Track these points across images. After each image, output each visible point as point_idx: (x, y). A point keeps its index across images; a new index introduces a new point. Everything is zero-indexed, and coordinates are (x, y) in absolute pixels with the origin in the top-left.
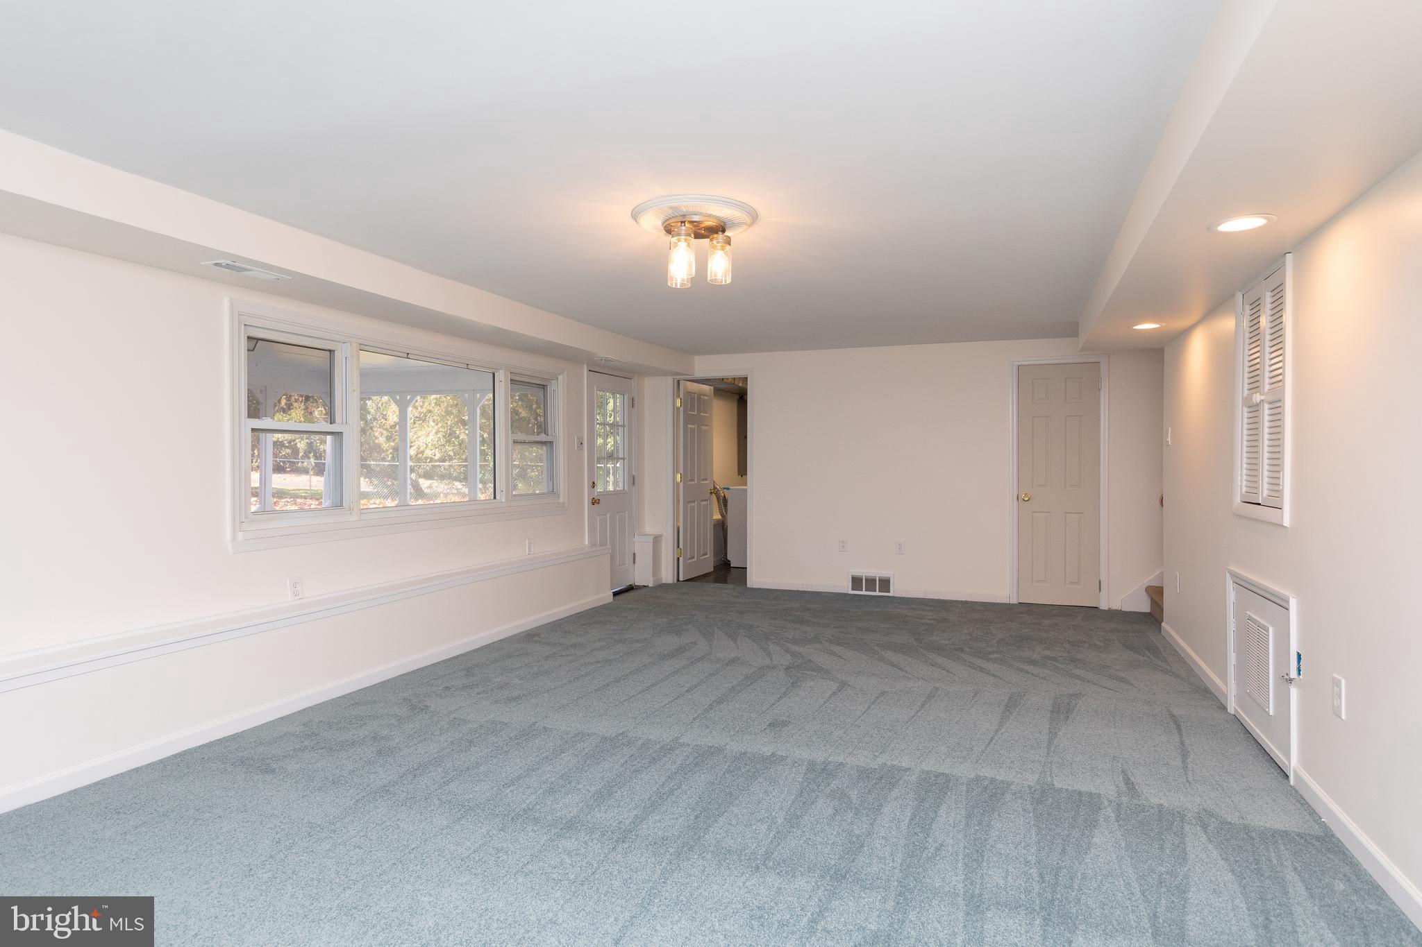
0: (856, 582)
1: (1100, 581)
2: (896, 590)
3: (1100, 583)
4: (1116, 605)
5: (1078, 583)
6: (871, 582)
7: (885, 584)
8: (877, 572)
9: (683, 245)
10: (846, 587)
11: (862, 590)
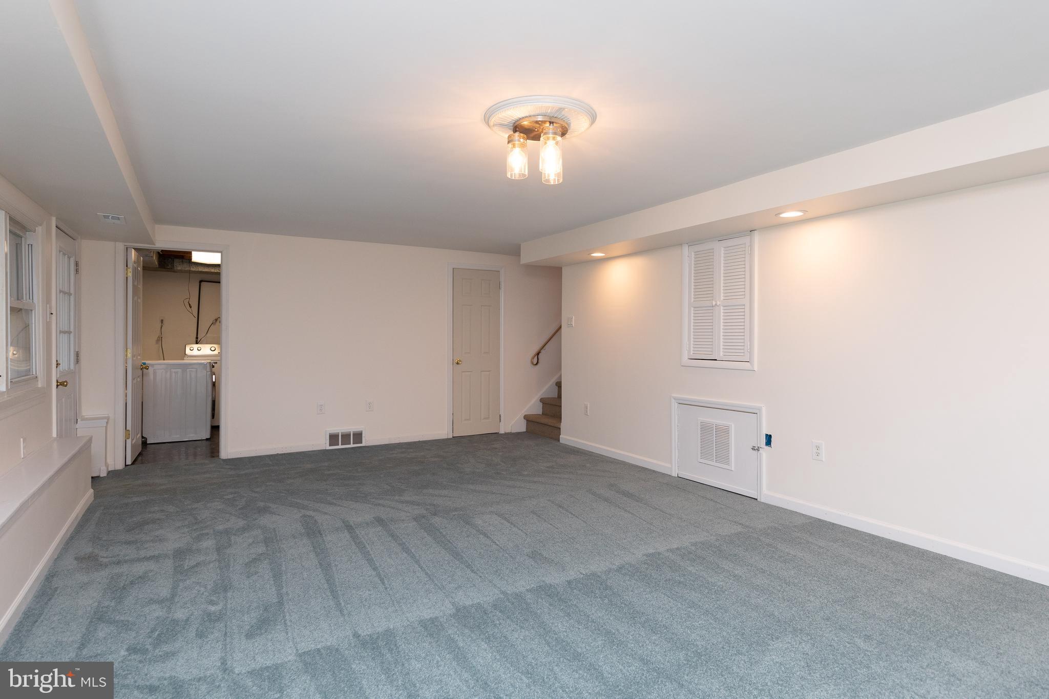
0: (333, 438)
1: (500, 415)
2: (367, 441)
3: (500, 417)
4: (508, 431)
5: (488, 418)
6: (346, 437)
7: (358, 436)
8: (351, 428)
9: (551, 143)
10: (323, 444)
11: (338, 445)
